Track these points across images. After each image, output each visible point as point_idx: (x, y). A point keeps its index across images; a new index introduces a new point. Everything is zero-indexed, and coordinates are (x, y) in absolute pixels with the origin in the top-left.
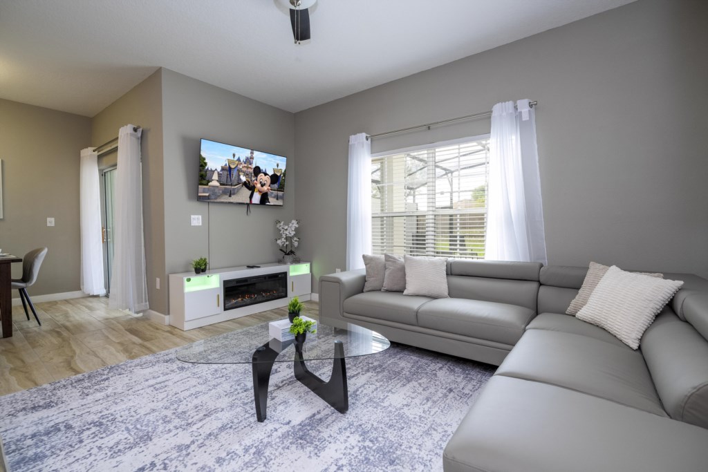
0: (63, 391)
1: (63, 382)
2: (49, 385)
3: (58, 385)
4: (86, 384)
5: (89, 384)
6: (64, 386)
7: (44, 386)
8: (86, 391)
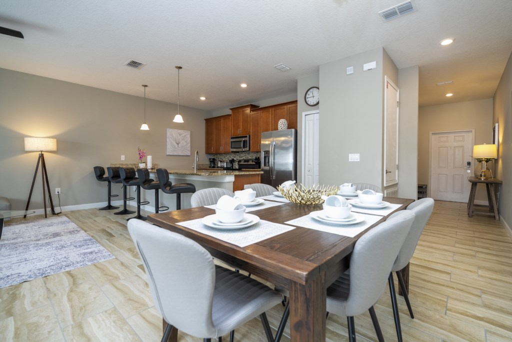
0: (78, 260)
1: (78, 265)
2: (87, 263)
3: (81, 264)
4: (64, 264)
5: (62, 263)
6: (78, 263)
7: (89, 264)
8: (66, 259)
